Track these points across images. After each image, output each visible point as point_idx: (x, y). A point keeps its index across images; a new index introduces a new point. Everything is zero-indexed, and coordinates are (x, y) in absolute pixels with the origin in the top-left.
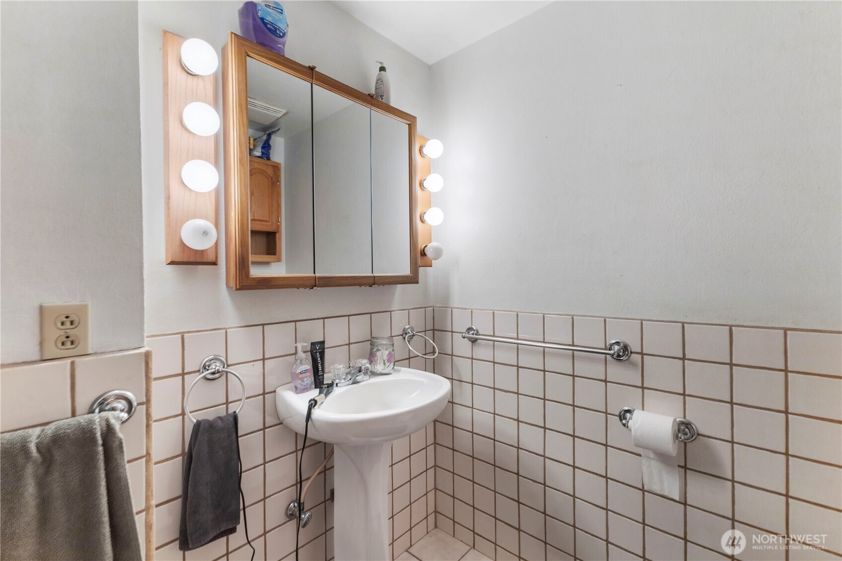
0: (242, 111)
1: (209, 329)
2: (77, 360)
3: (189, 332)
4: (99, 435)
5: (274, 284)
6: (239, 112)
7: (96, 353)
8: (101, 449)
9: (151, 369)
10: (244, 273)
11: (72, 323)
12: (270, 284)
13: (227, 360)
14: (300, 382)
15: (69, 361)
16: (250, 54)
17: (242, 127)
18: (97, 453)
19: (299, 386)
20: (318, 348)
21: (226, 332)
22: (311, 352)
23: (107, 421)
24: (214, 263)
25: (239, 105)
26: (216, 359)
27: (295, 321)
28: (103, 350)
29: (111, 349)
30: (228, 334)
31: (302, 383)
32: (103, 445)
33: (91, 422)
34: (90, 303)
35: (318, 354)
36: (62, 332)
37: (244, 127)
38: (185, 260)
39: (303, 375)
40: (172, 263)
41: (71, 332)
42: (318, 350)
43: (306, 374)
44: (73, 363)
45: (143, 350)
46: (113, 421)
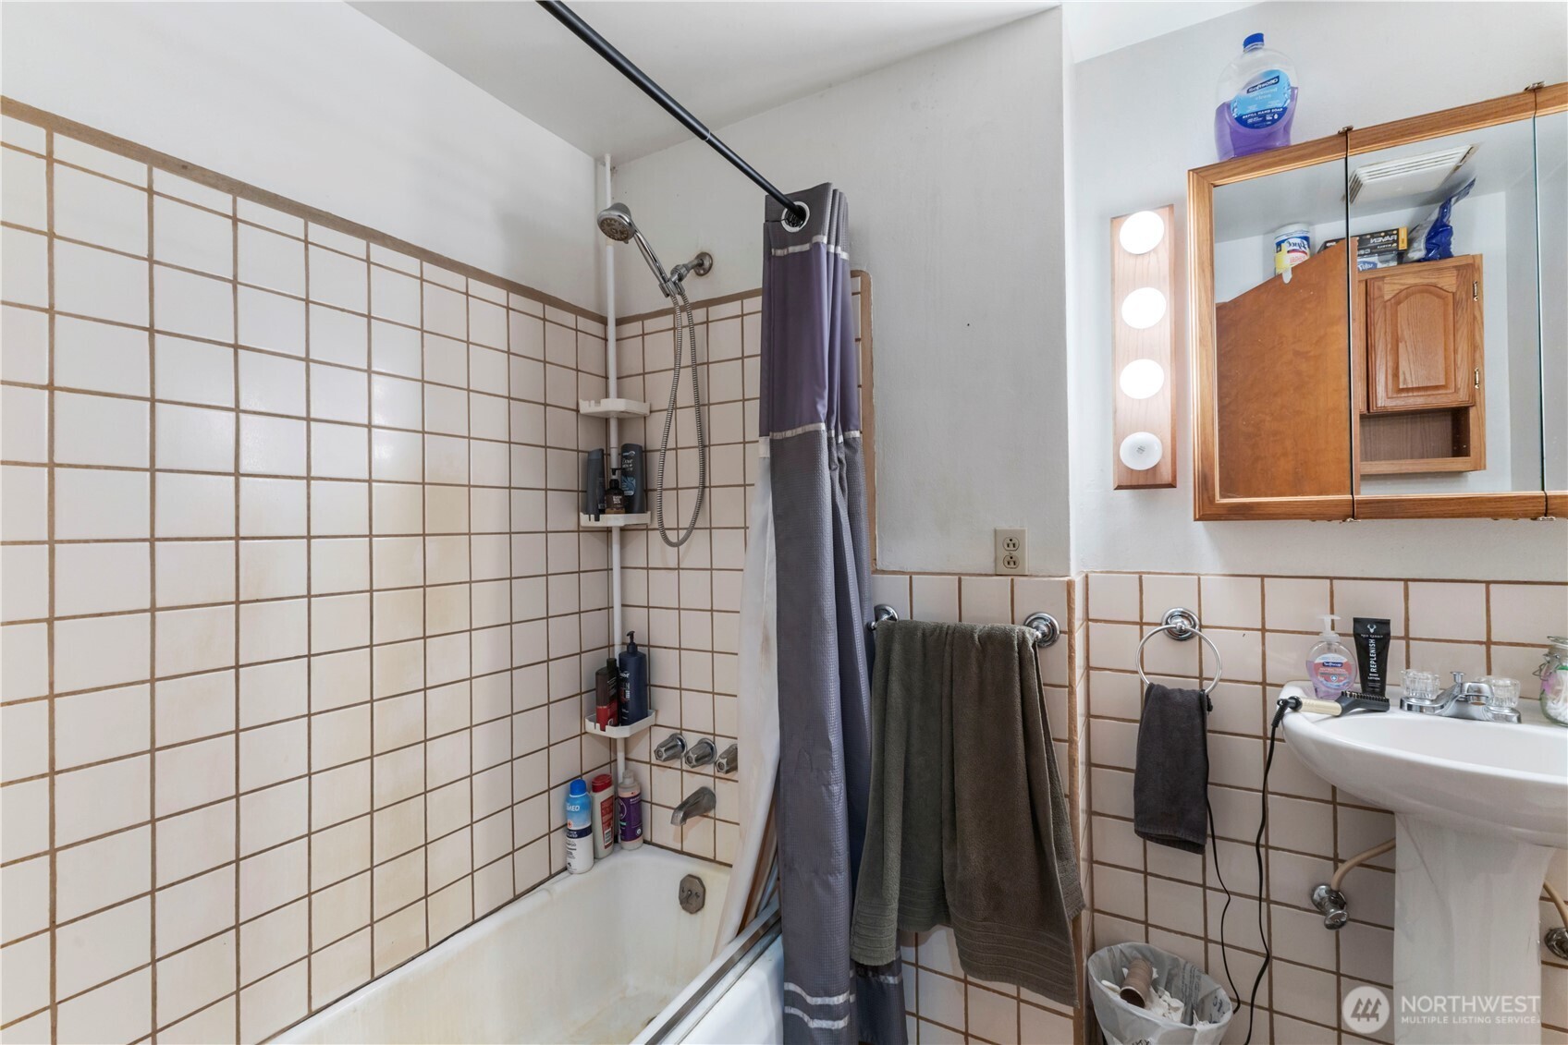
0: (1203, 271)
1: (1174, 572)
2: (1015, 578)
3: (1149, 573)
4: (1016, 642)
5: (1258, 512)
6: (1199, 275)
7: (1031, 576)
8: (1017, 655)
9: (1074, 599)
10: (1205, 497)
11: (1014, 545)
12: (1252, 512)
13: (1200, 620)
14: (1322, 679)
15: (1010, 578)
16: (1217, 182)
17: (1203, 294)
18: (1014, 658)
19: (1322, 689)
20: (1372, 631)
21: (1199, 579)
22: (1356, 635)
23: (1024, 633)
24: (1172, 485)
25: (1199, 264)
26: (1184, 615)
27: (1331, 579)
28: (1037, 574)
29: (1044, 574)
30: (1202, 582)
31: (1325, 682)
32: (1019, 653)
33: (1013, 630)
34: (1026, 529)
35: (1372, 641)
36: (1007, 553)
37: (1206, 292)
38: (1134, 483)
39: (1330, 670)
40: (1119, 487)
41: (1014, 553)
42: (1373, 634)
43: (1337, 669)
44: (1012, 580)
45: (1066, 579)
46: (1028, 635)
